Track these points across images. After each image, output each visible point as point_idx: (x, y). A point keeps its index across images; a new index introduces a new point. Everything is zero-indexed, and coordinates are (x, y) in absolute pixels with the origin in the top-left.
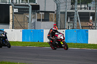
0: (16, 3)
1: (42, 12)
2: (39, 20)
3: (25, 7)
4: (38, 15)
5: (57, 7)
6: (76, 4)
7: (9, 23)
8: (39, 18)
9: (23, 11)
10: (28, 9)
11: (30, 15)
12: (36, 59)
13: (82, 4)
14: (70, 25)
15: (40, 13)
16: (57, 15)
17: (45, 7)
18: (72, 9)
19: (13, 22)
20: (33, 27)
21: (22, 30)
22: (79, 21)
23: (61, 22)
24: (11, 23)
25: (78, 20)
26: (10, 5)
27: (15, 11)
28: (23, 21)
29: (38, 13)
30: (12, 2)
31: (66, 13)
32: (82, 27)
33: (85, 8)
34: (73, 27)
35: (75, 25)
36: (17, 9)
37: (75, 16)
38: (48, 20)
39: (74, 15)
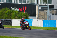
0: (40, 4)
2: (53, 14)
4: (53, 11)
7: (36, 16)
9: (44, 9)
10: (47, 8)
11: (48, 11)
15: (54, 10)
20: (50, 18)
21: (43, 20)
24: (37, 16)
26: (37, 5)
27: (39, 9)
28: (44, 15)
29: (53, 10)
30: (38, 3)
36: (41, 8)
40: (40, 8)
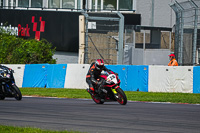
0: (93, 9)
1: (145, 28)
2: (139, 46)
3: (112, 19)
4: (137, 35)
5: (177, 20)
7: (78, 52)
8: (139, 42)
9: (105, 26)
10: (118, 22)
11: (121, 35)
12: (133, 127)
15: (142, 31)
16: (176, 37)
17: (153, 20)
19: (85, 49)
20: (128, 59)
23: (184, 49)
24: (81, 52)
26: (80, 14)
27: (89, 27)
28: (106, 47)
29: (138, 30)
30: (84, 8)
31: (195, 31)
36: (95, 23)
38: (157, 46)
40: (92, 25)
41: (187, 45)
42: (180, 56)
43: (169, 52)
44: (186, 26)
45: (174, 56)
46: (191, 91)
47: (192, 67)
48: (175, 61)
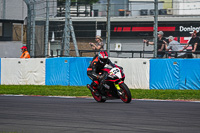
5: (29, 12)
6: (68, 4)
13: (80, 4)
14: (55, 49)
16: (28, 29)
17: (4, 12)
18: (59, 15)
22: (74, 39)
23: (36, 41)
25: (71, 39)
31: (47, 24)
32: (81, 52)
33: (86, 13)
34: (62, 52)
35: (66, 47)
37: (66, 29)
38: (9, 39)
39: (63, 28)
41: (39, 37)
42: (32, 48)
43: (21, 44)
44: (38, 18)
45: (26, 49)
46: (43, 83)
47: (44, 59)
48: (27, 53)
